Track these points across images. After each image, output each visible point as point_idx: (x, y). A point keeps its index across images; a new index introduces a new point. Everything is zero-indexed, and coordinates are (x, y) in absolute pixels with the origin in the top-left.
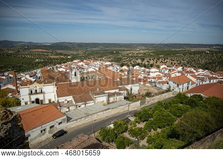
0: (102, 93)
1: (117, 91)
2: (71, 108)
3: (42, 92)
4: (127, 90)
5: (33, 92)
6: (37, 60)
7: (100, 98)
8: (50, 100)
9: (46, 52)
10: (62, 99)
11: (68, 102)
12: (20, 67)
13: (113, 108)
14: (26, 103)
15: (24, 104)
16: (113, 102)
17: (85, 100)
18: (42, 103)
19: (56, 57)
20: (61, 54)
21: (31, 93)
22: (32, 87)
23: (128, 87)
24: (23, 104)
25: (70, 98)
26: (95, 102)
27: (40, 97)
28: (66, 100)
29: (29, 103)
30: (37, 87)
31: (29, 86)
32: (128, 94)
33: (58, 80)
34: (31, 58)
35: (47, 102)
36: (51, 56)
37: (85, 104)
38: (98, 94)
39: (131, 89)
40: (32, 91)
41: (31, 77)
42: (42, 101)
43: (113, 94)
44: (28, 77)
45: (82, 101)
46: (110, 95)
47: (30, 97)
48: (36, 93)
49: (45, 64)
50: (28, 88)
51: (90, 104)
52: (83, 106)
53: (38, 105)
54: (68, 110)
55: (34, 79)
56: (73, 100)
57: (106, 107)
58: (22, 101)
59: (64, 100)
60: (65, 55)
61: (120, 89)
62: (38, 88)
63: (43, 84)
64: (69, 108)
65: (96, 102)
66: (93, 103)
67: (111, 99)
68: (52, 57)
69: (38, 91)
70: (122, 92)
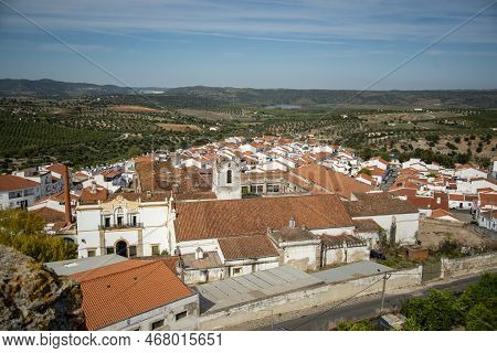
0: (303, 235)
1: (349, 231)
2: (211, 273)
3: (134, 224)
4: (380, 230)
5: (112, 223)
6: (127, 135)
7: (298, 249)
8: (155, 248)
9: (150, 114)
10: (188, 247)
11: (205, 255)
12: (80, 151)
13: (335, 283)
14: (91, 253)
15: (86, 255)
16: (335, 265)
17: (254, 253)
18: (133, 254)
19: (176, 127)
20: (191, 120)
21: (106, 225)
22: (110, 208)
23: (384, 221)
24: (82, 253)
25: (211, 245)
26: (281, 261)
27: (130, 237)
28: (199, 250)
29: (98, 252)
30: (123, 208)
31: (103, 205)
32: (383, 242)
34: (110, 130)
35: (147, 252)
36: (164, 126)
37: (254, 264)
38: (292, 238)
39: (393, 229)
40: (107, 220)
41: (108, 180)
42: (134, 248)
43: (337, 241)
44: (99, 179)
45: (244, 255)
46: (326, 243)
47: (102, 236)
48: (120, 225)
50: (98, 212)
51: (269, 264)
52: (246, 270)
53: (122, 259)
54: (203, 278)
55: (117, 188)
56: (219, 251)
57: (314, 279)
58: (81, 246)
59: (193, 250)
60: (202, 122)
61: (359, 227)
62: (125, 211)
63: (139, 202)
64: (206, 272)
65: (286, 260)
66: (276, 264)
67: (331, 256)
68: (168, 127)
69: (125, 221)
70: (363, 235)
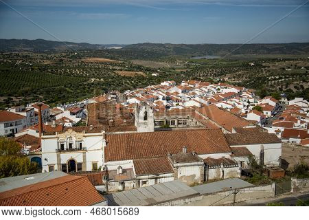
0: (192, 158)
1: (227, 156)
2: (127, 184)
3: (80, 148)
4: (250, 155)
5: (65, 147)
6: (93, 80)
7: (187, 168)
8: (94, 165)
9: (111, 64)
10: (113, 166)
11: (124, 171)
12: (60, 92)
14: (51, 168)
15: (48, 170)
16: (215, 180)
17: (157, 170)
18: (80, 169)
19: (128, 74)
20: (139, 68)
21: (61, 149)
22: (64, 137)
23: (255, 149)
24: (45, 168)
25: (128, 164)
26: (176, 177)
27: (78, 157)
28: (120, 167)
29: (56, 167)
30: (74, 137)
31: (59, 136)
32: (253, 163)
33: (114, 126)
34: (82, 76)
35: (89, 168)
36: (119, 73)
37: (156, 178)
38: (184, 161)
39: (262, 155)
40: (62, 146)
41: (73, 114)
42: (80, 164)
43: (217, 163)
44: (67, 114)
45: (149, 171)
47: (58, 156)
48: (71, 149)
49: (106, 88)
50: (56, 140)
51: (167, 179)
52: (151, 182)
54: (120, 188)
56: (134, 168)
57: (193, 191)
58: (44, 162)
59: (116, 167)
60: (147, 69)
61: (234, 153)
62: (74, 139)
63: (83, 133)
64: (123, 183)
65: (179, 176)
66: (172, 179)
67: (212, 173)
68: (122, 73)
69: (74, 146)
70: (237, 159)
